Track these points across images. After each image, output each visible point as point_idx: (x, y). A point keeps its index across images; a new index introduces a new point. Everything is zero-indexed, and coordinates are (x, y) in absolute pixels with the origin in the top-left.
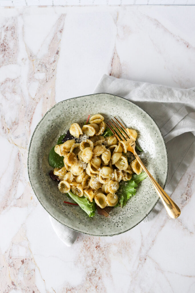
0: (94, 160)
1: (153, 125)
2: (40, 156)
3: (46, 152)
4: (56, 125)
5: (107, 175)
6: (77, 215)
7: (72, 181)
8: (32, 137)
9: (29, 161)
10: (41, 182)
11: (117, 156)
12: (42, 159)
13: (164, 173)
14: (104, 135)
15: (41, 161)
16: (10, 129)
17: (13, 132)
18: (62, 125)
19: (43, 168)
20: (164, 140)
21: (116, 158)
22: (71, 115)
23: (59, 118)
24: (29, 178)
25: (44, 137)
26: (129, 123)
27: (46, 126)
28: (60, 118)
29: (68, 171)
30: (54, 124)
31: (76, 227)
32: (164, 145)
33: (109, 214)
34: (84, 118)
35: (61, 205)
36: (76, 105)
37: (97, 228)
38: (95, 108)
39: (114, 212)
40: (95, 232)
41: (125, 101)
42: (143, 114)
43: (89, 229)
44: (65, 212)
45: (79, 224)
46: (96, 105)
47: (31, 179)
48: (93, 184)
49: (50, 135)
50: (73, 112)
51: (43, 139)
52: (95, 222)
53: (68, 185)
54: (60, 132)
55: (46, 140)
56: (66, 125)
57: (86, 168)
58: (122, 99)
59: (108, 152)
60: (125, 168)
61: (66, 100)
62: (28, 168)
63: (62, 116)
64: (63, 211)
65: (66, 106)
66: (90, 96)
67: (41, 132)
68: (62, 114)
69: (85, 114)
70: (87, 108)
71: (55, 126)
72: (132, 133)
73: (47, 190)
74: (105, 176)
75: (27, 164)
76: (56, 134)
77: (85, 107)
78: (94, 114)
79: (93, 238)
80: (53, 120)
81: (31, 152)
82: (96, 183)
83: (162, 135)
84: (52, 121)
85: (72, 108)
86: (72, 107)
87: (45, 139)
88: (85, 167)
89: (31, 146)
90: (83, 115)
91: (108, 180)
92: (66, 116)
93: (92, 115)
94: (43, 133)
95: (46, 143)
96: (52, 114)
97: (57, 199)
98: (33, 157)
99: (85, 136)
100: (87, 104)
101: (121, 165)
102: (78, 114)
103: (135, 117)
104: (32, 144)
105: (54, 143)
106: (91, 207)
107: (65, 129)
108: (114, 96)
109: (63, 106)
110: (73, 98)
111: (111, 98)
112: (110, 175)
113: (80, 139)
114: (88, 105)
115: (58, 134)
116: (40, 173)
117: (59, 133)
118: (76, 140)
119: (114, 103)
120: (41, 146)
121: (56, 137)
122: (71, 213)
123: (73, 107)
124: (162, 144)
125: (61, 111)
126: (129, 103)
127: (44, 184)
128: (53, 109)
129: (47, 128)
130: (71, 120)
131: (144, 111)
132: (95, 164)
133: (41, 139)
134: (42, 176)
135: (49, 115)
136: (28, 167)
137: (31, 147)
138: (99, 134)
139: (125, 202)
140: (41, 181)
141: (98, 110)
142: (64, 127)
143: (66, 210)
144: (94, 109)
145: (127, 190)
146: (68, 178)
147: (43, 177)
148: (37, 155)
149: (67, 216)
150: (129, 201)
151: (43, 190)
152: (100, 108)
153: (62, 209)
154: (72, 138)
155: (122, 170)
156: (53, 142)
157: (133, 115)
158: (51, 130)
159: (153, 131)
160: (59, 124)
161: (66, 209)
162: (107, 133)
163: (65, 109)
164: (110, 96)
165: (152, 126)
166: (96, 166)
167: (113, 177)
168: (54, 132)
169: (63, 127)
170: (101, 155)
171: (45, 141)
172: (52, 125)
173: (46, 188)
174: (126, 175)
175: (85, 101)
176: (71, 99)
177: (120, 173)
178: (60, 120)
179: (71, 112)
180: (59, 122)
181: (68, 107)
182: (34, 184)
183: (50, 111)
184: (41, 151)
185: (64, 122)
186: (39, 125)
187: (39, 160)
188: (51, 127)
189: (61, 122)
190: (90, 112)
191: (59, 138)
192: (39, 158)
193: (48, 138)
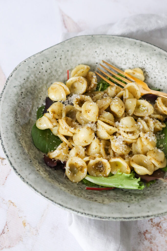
2: (19, 136)
3: (26, 132)
4: (26, 92)
5: (132, 126)
7: (84, 154)
9: (5, 147)
10: (38, 171)
15: (24, 144)
18: (35, 92)
19: (30, 153)
22: (44, 74)
23: (27, 81)
24: (15, 169)
25: (15, 110)
26: (125, 63)
27: (13, 95)
28: (29, 80)
29: (71, 146)
30: (23, 90)
35: (84, 195)
36: (45, 59)
37: (160, 201)
38: (73, 58)
40: (160, 208)
45: (129, 207)
46: (72, 52)
47: (18, 170)
48: (117, 146)
49: (24, 108)
50: (44, 71)
51: (16, 112)
53: (80, 162)
54: (35, 103)
55: (20, 114)
56: (40, 92)
57: (97, 129)
61: (29, 58)
63: (31, 79)
65: (32, 63)
66: (60, 44)
67: (9, 104)
68: (30, 75)
69: (61, 71)
70: (62, 61)
73: (50, 180)
75: (4, 152)
76: (31, 106)
77: (58, 59)
79: (157, 246)
80: (20, 86)
84: (20, 87)
85: (42, 64)
86: (40, 63)
87: (18, 113)
88: (95, 128)
90: (59, 73)
92: (36, 77)
94: (12, 105)
95: (21, 118)
96: (16, 79)
97: (74, 190)
100: (60, 55)
101: (143, 111)
102: (51, 72)
103: (129, 50)
107: (42, 99)
109: (28, 65)
110: (39, 53)
112: (136, 125)
113: (68, 101)
114: (61, 56)
115: (33, 105)
116: (29, 160)
118: (63, 103)
119: (94, 43)
120: (16, 123)
121: (32, 110)
123: (43, 63)
125: (27, 71)
127: (42, 173)
128: (16, 72)
129: (16, 97)
130: (45, 82)
131: (137, 40)
132: (107, 119)
134: (35, 164)
135: (12, 80)
136: (7, 155)
138: (93, 85)
140: (36, 170)
141: (77, 61)
142: (39, 95)
143: (97, 198)
144: (71, 59)
146: (76, 153)
148: (14, 136)
149: (102, 204)
151: (45, 181)
152: (79, 56)
155: (147, 115)
157: (126, 49)
158: (23, 100)
159: (161, 57)
160: (30, 91)
161: (95, 197)
162: (101, 85)
163: (33, 68)
165: (156, 52)
166: (110, 120)
167: (141, 127)
170: (109, 107)
171: (19, 116)
172: (22, 93)
174: (158, 121)
175: (56, 52)
176: (36, 54)
178: (31, 84)
179: (42, 70)
180: (30, 87)
181: (36, 65)
182: (27, 176)
183: (12, 76)
184: (18, 130)
185: (37, 88)
186: (2, 97)
187: (20, 142)
188: (21, 95)
189: (32, 87)
190: (66, 66)
191: (36, 112)
192: (19, 139)
193: (22, 112)
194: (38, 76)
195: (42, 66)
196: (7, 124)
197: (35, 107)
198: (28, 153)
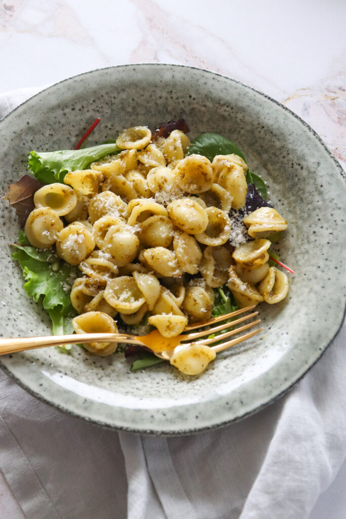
0: (169, 226)
1: (194, 419)
2: (237, 113)
3: (239, 132)
4: (300, 177)
5: (112, 239)
6: (52, 132)
7: (140, 157)
8: (290, 111)
9: (233, 83)
10: (170, 90)
11: (150, 287)
12: (226, 114)
13: (41, 385)
14: (222, 292)
15: (222, 111)
16: (334, 102)
17: (322, 105)
18: (293, 195)
19: (203, 109)
20: (134, 431)
21: (147, 282)
22: (313, 225)
23: (316, 189)
24: (193, 68)
25: (281, 138)
27: (306, 151)
28: (316, 193)
29: (169, 165)
30: (304, 173)
31: (25, 112)
32: (119, 424)
33: (13, 205)
34: (290, 259)
35: (94, 110)
36: (335, 241)
38: (306, 290)
39: (10, 221)
41: (296, 371)
42: (237, 404)
43: (4, 137)
44: (73, 109)
45: (28, 123)
47: (190, 70)
48: (108, 198)
49: (277, 156)
50: (317, 229)
51: (275, 135)
52: (12, 163)
53: (134, 144)
54: (277, 187)
55: (270, 141)
56: (290, 207)
57: (155, 200)
58: (307, 367)
59: (174, 269)
60: (108, 293)
62: (218, 75)
63: (317, 198)
64: (78, 107)
65: (342, 218)
67: (294, 135)
68: (324, 200)
69: (301, 262)
70: (315, 268)
71: (296, 176)
72: (196, 355)
73: (147, 94)
74: (114, 233)
75: (228, 76)
76: (276, 173)
77: (322, 263)
78: (293, 286)
80: (315, 172)
81: (255, 96)
82: (106, 205)
83: (152, 432)
84: (312, 170)
85: (330, 231)
86: (333, 229)
87: (274, 139)
88: (160, 199)
89: (269, 101)
90: (299, 257)
91: (98, 236)
92: (314, 209)
93: (292, 280)
94: (291, 139)
95: (263, 139)
96: (332, 175)
97: (112, 110)
98: (239, 94)
99: (240, 238)
100: (326, 269)
101: (122, 290)
102: (309, 242)
104: (275, 104)
105: (256, 163)
106: (54, 171)
107: (279, 203)
108: (323, 349)
111: (319, 336)
112: (110, 246)
113: (238, 221)
114: (323, 271)
115: (275, 180)
116: (194, 96)
117: (276, 183)
118: (241, 213)
119: (304, 340)
120: (259, 124)
121: (269, 174)
122: (63, 121)
123: (331, 233)
124: (125, 420)
125: (333, 199)
126: (286, 380)
127: (164, 94)
129: (299, 153)
130: (300, 222)
132: (156, 222)
133: (278, 128)
134: (183, 99)
135: (334, 169)
136: (220, 76)
137: (266, 99)
138: (232, 272)
139: (20, 260)
140: (174, 91)
142: (286, 202)
143: (76, 116)
144: (306, 286)
145: (47, 280)
146: (153, 152)
147: (180, 100)
148: (240, 104)
149: (62, 106)
150: (16, 271)
151: (149, 84)
152: (302, 302)
153: (83, 107)
154: (249, 207)
156: (258, 160)
158: (290, 163)
159: (175, 411)
160: (299, 186)
161: (79, 118)
162: (226, 298)
163: (333, 212)
164: (327, 336)
165: (191, 416)
166: (150, 225)
167: (101, 253)
168: (282, 170)
169: (286, 199)
170: (172, 249)
171: (268, 137)
172: (302, 168)
173: (151, 96)
174: (87, 291)
175: (336, 268)
177: (103, 275)
178: (308, 193)
179: (321, 225)
180: (304, 188)
181: (335, 221)
182: (174, 71)
183: (342, 175)
184: (247, 119)
185: (299, 202)
186: (314, 137)
187: (227, 107)
188: (298, 163)
189: (304, 193)
190: (303, 275)
191: (263, 179)
192: (232, 108)
193: (272, 149)
194: (314, 213)
195: (327, 229)
196: (266, 111)
197: (271, 181)
198: (205, 106)
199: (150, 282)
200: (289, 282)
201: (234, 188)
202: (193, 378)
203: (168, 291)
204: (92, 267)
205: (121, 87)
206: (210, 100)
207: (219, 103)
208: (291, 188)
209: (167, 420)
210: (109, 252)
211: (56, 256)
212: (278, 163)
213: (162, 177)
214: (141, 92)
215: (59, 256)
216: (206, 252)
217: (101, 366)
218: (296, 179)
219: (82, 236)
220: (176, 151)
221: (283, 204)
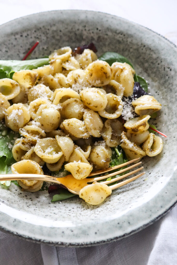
0: (81, 106)
1: (94, 235)
2: (127, 38)
3: (129, 51)
4: (170, 76)
6: (7, 50)
7: (64, 65)
8: (162, 36)
10: (84, 25)
11: (66, 145)
12: (121, 39)
14: (117, 150)
15: (118, 37)
18: (165, 88)
20: (49, 243)
21: (64, 141)
25: (156, 52)
27: (173, 60)
30: (172, 73)
32: (38, 237)
34: (163, 127)
35: (35, 37)
41: (170, 201)
42: (126, 224)
44: (21, 36)
48: (41, 88)
49: (154, 64)
51: (153, 51)
54: (155, 84)
55: (149, 54)
56: (163, 96)
57: (72, 89)
59: (83, 133)
60: (37, 149)
64: (25, 34)
67: (165, 50)
71: (167, 75)
72: (97, 190)
73: (70, 28)
74: (43, 109)
76: (154, 75)
78: (166, 145)
82: (39, 93)
83: (62, 244)
87: (152, 53)
88: (75, 88)
90: (170, 127)
93: (165, 142)
94: (163, 52)
95: (145, 53)
97: (47, 38)
98: (129, 26)
99: (130, 115)
101: (47, 147)
105: (140, 70)
106: (6, 72)
107: (156, 94)
112: (40, 117)
113: (128, 103)
116: (99, 28)
117: (154, 81)
118: (130, 99)
120: (142, 44)
121: (149, 75)
122: (15, 43)
124: (42, 235)
126: (162, 207)
127: (81, 28)
129: (168, 61)
130: (170, 105)
132: (72, 102)
133: (154, 46)
134: (93, 31)
138: (123, 135)
140: (87, 25)
142: (160, 93)
143: (23, 40)
146: (72, 61)
147: (91, 32)
148: (129, 33)
149: (14, 34)
151: (71, 22)
153: (28, 35)
154: (136, 95)
156: (141, 67)
158: (163, 67)
159: (80, 229)
160: (169, 81)
161: (25, 42)
162: (119, 154)
165: (92, 232)
166: (68, 105)
168: (158, 73)
169: (161, 90)
171: (148, 52)
172: (171, 70)
173: (72, 29)
174: (23, 147)
177: (34, 136)
178: (175, 85)
180: (173, 82)
182: (87, 14)
184: (134, 41)
185: (169, 92)
187: (121, 34)
188: (168, 67)
189: (172, 86)
190: (173, 137)
191: (145, 80)
192: (124, 35)
193: (151, 60)
196: (147, 36)
197: (150, 80)
198: (107, 35)
199: (66, 141)
200: (163, 143)
201: (125, 82)
202: (95, 207)
203: (79, 148)
204: (28, 132)
205: (53, 23)
206: (110, 31)
207: (116, 32)
208: (164, 83)
209: (74, 235)
210: (39, 121)
211: (5, 126)
212: (155, 68)
213: (77, 74)
214: (66, 27)
215: (7, 126)
216: (106, 123)
217: (31, 199)
218: (167, 78)
219: (21, 111)
220: (87, 62)
221: (158, 94)
